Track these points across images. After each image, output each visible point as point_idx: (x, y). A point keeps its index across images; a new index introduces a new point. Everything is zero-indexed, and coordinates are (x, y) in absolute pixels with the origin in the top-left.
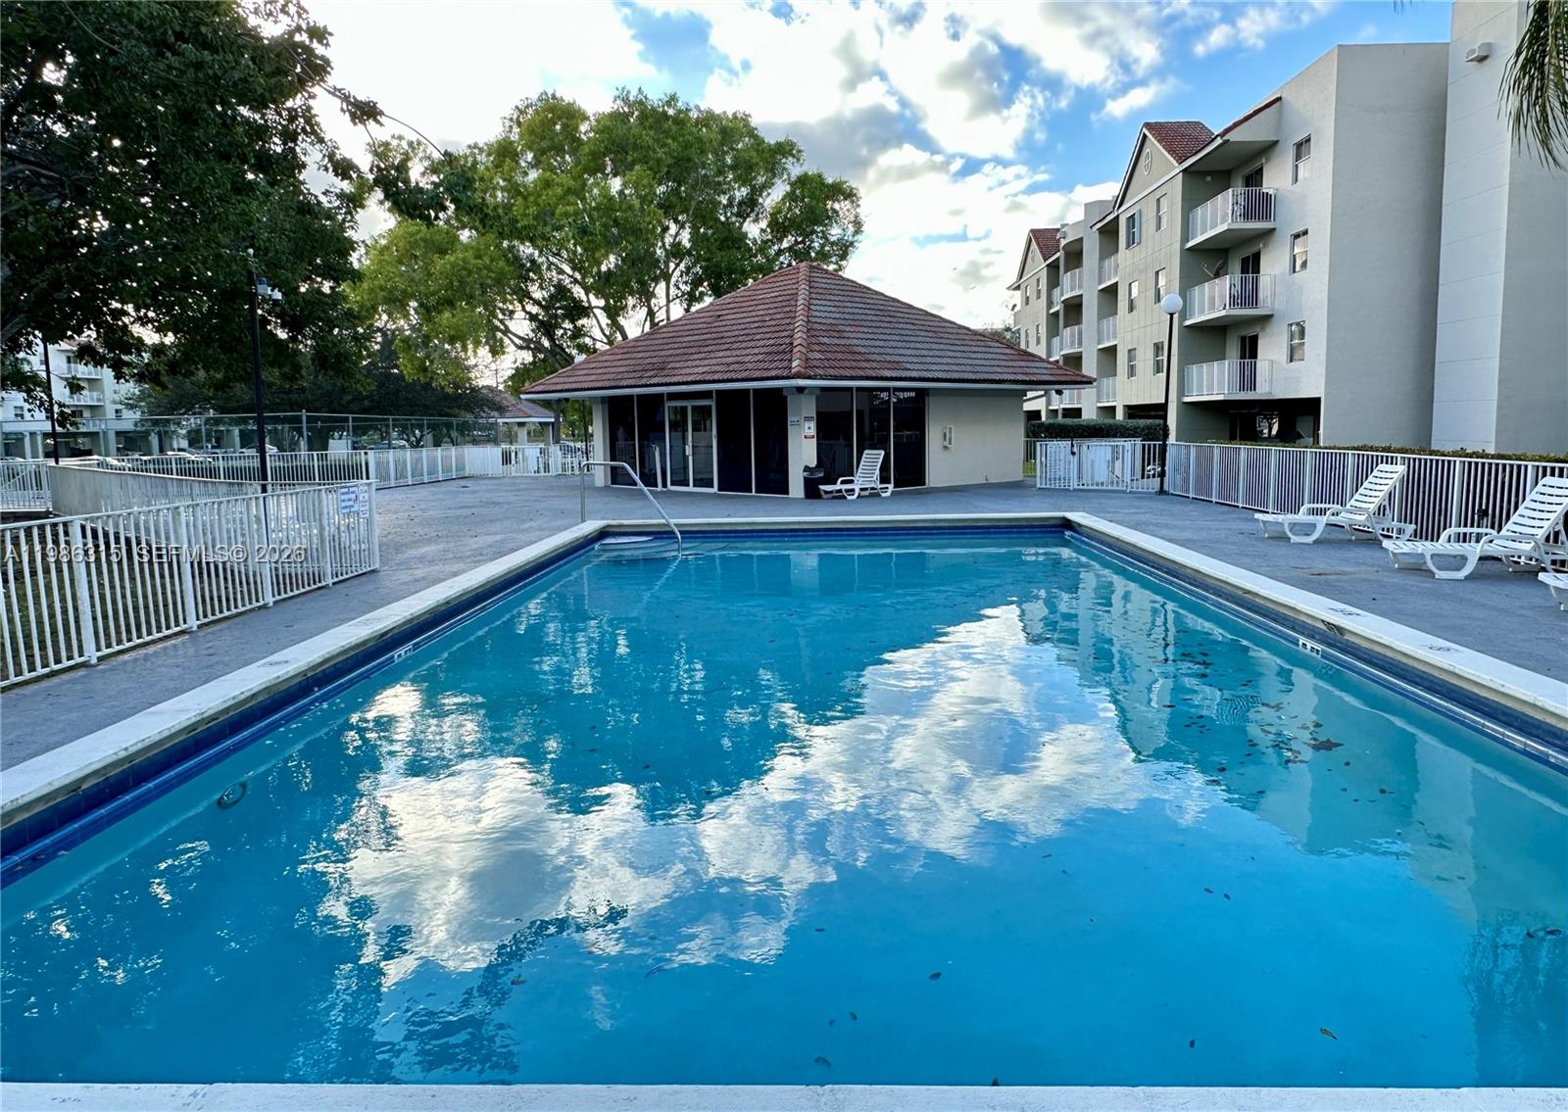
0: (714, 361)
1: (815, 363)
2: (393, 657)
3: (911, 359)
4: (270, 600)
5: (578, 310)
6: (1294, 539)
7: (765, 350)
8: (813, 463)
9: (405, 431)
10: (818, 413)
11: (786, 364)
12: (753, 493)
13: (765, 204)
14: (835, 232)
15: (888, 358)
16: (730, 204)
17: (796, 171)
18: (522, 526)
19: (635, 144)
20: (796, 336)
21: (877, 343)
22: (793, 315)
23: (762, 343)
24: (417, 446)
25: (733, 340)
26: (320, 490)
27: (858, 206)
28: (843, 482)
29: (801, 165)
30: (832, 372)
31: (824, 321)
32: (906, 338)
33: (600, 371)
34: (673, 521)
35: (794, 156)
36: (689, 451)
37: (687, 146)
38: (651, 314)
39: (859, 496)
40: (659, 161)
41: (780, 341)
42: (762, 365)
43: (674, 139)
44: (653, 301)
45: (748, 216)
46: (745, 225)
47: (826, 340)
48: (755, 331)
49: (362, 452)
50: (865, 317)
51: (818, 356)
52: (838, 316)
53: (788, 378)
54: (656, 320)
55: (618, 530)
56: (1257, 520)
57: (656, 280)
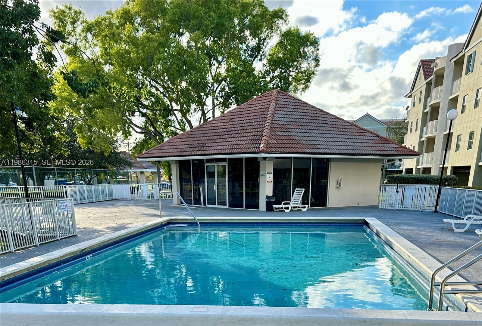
0: (226, 143)
1: (272, 145)
2: (86, 258)
3: (321, 143)
4: (38, 244)
5: (168, 111)
6: (456, 230)
7: (249, 138)
8: (271, 194)
9: (83, 175)
10: (274, 169)
11: (258, 145)
12: (244, 208)
13: (266, 50)
14: (304, 66)
15: (309, 142)
16: (248, 49)
17: (284, 28)
18: (137, 220)
19: (194, 15)
20: (264, 131)
21: (306, 134)
22: (265, 119)
23: (249, 134)
24: (89, 184)
25: (235, 132)
26: (52, 201)
27: (318, 49)
28: (284, 204)
29: (287, 25)
30: (280, 150)
31: (280, 123)
32: (321, 132)
33: (174, 147)
34: (197, 218)
35: (283, 19)
36: (215, 188)
37: (221, 16)
38: (204, 114)
39: (291, 210)
40: (207, 26)
41: (257, 134)
42: (247, 146)
43: (214, 12)
44: (205, 107)
45: (256, 56)
46: (254, 62)
47: (279, 133)
48: (246, 128)
49: (64, 186)
50: (302, 120)
51: (274, 141)
52: (287, 120)
53: (258, 153)
54: (206, 118)
55: (175, 221)
56: (444, 223)
57: (207, 95)
